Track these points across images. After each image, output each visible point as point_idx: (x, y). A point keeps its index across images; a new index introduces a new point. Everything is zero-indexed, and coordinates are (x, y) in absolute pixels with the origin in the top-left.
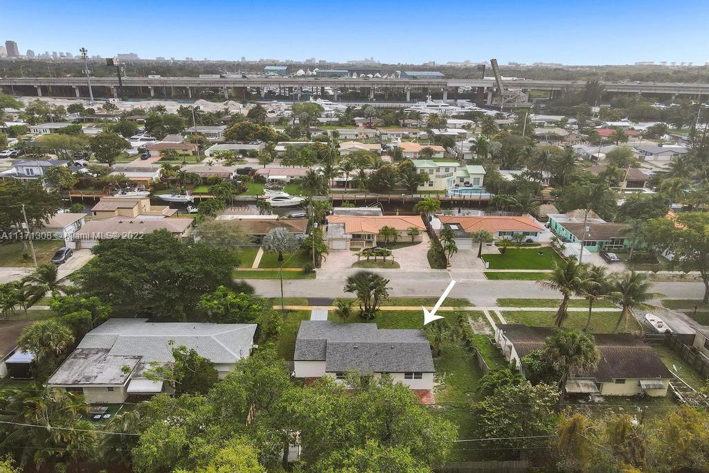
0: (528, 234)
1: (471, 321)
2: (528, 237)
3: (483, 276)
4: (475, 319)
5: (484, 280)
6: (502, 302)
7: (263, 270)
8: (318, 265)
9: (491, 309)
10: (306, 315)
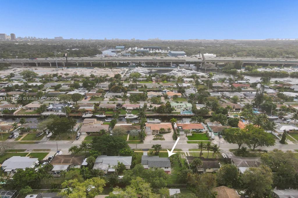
0: (200, 129)
1: (181, 155)
2: (200, 130)
3: (186, 142)
4: (182, 154)
5: (186, 143)
6: (190, 150)
7: (130, 141)
8: (144, 140)
9: (186, 152)
10: (142, 154)
